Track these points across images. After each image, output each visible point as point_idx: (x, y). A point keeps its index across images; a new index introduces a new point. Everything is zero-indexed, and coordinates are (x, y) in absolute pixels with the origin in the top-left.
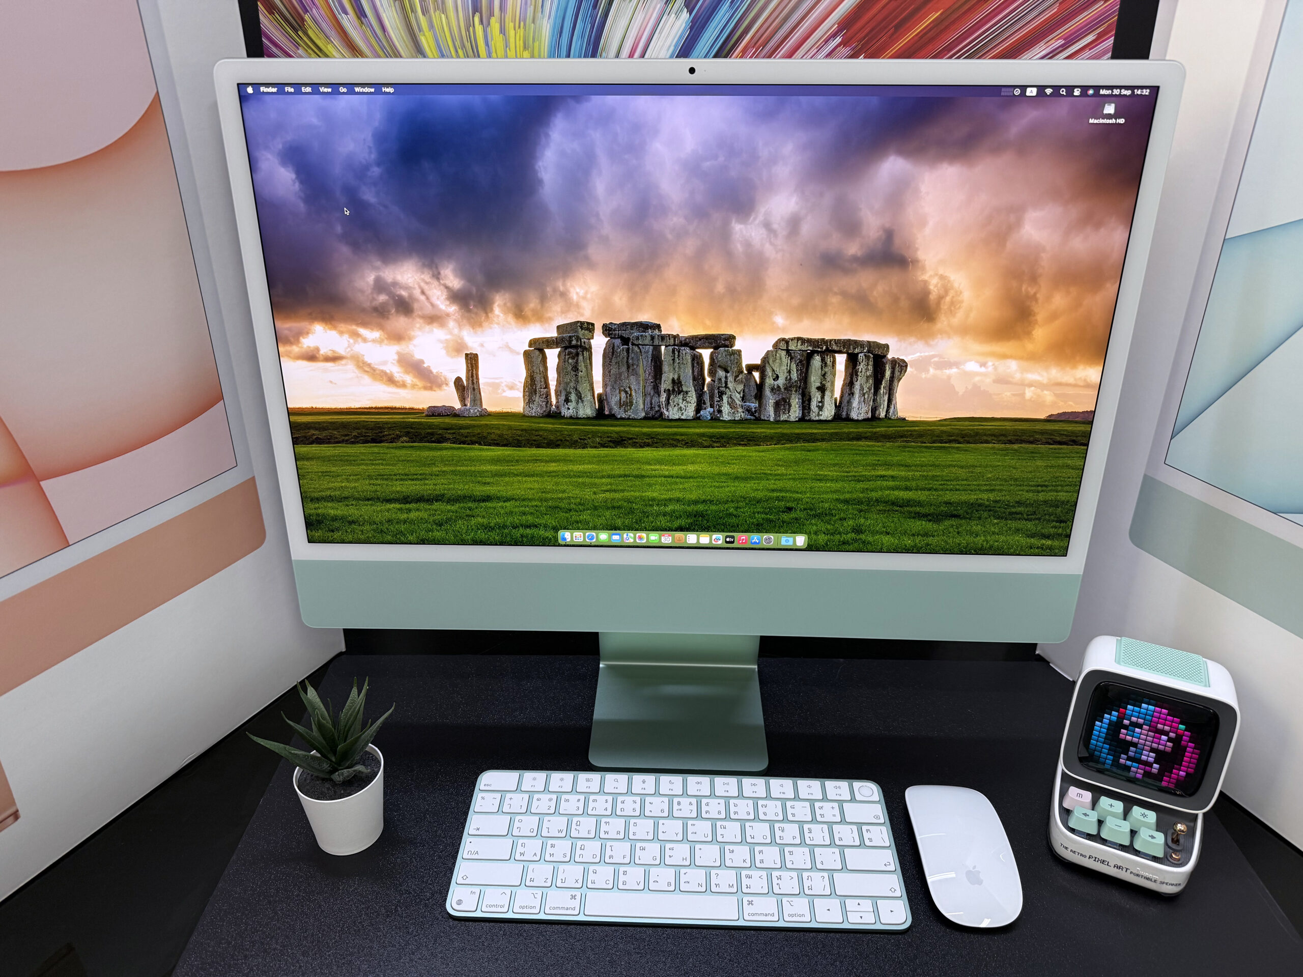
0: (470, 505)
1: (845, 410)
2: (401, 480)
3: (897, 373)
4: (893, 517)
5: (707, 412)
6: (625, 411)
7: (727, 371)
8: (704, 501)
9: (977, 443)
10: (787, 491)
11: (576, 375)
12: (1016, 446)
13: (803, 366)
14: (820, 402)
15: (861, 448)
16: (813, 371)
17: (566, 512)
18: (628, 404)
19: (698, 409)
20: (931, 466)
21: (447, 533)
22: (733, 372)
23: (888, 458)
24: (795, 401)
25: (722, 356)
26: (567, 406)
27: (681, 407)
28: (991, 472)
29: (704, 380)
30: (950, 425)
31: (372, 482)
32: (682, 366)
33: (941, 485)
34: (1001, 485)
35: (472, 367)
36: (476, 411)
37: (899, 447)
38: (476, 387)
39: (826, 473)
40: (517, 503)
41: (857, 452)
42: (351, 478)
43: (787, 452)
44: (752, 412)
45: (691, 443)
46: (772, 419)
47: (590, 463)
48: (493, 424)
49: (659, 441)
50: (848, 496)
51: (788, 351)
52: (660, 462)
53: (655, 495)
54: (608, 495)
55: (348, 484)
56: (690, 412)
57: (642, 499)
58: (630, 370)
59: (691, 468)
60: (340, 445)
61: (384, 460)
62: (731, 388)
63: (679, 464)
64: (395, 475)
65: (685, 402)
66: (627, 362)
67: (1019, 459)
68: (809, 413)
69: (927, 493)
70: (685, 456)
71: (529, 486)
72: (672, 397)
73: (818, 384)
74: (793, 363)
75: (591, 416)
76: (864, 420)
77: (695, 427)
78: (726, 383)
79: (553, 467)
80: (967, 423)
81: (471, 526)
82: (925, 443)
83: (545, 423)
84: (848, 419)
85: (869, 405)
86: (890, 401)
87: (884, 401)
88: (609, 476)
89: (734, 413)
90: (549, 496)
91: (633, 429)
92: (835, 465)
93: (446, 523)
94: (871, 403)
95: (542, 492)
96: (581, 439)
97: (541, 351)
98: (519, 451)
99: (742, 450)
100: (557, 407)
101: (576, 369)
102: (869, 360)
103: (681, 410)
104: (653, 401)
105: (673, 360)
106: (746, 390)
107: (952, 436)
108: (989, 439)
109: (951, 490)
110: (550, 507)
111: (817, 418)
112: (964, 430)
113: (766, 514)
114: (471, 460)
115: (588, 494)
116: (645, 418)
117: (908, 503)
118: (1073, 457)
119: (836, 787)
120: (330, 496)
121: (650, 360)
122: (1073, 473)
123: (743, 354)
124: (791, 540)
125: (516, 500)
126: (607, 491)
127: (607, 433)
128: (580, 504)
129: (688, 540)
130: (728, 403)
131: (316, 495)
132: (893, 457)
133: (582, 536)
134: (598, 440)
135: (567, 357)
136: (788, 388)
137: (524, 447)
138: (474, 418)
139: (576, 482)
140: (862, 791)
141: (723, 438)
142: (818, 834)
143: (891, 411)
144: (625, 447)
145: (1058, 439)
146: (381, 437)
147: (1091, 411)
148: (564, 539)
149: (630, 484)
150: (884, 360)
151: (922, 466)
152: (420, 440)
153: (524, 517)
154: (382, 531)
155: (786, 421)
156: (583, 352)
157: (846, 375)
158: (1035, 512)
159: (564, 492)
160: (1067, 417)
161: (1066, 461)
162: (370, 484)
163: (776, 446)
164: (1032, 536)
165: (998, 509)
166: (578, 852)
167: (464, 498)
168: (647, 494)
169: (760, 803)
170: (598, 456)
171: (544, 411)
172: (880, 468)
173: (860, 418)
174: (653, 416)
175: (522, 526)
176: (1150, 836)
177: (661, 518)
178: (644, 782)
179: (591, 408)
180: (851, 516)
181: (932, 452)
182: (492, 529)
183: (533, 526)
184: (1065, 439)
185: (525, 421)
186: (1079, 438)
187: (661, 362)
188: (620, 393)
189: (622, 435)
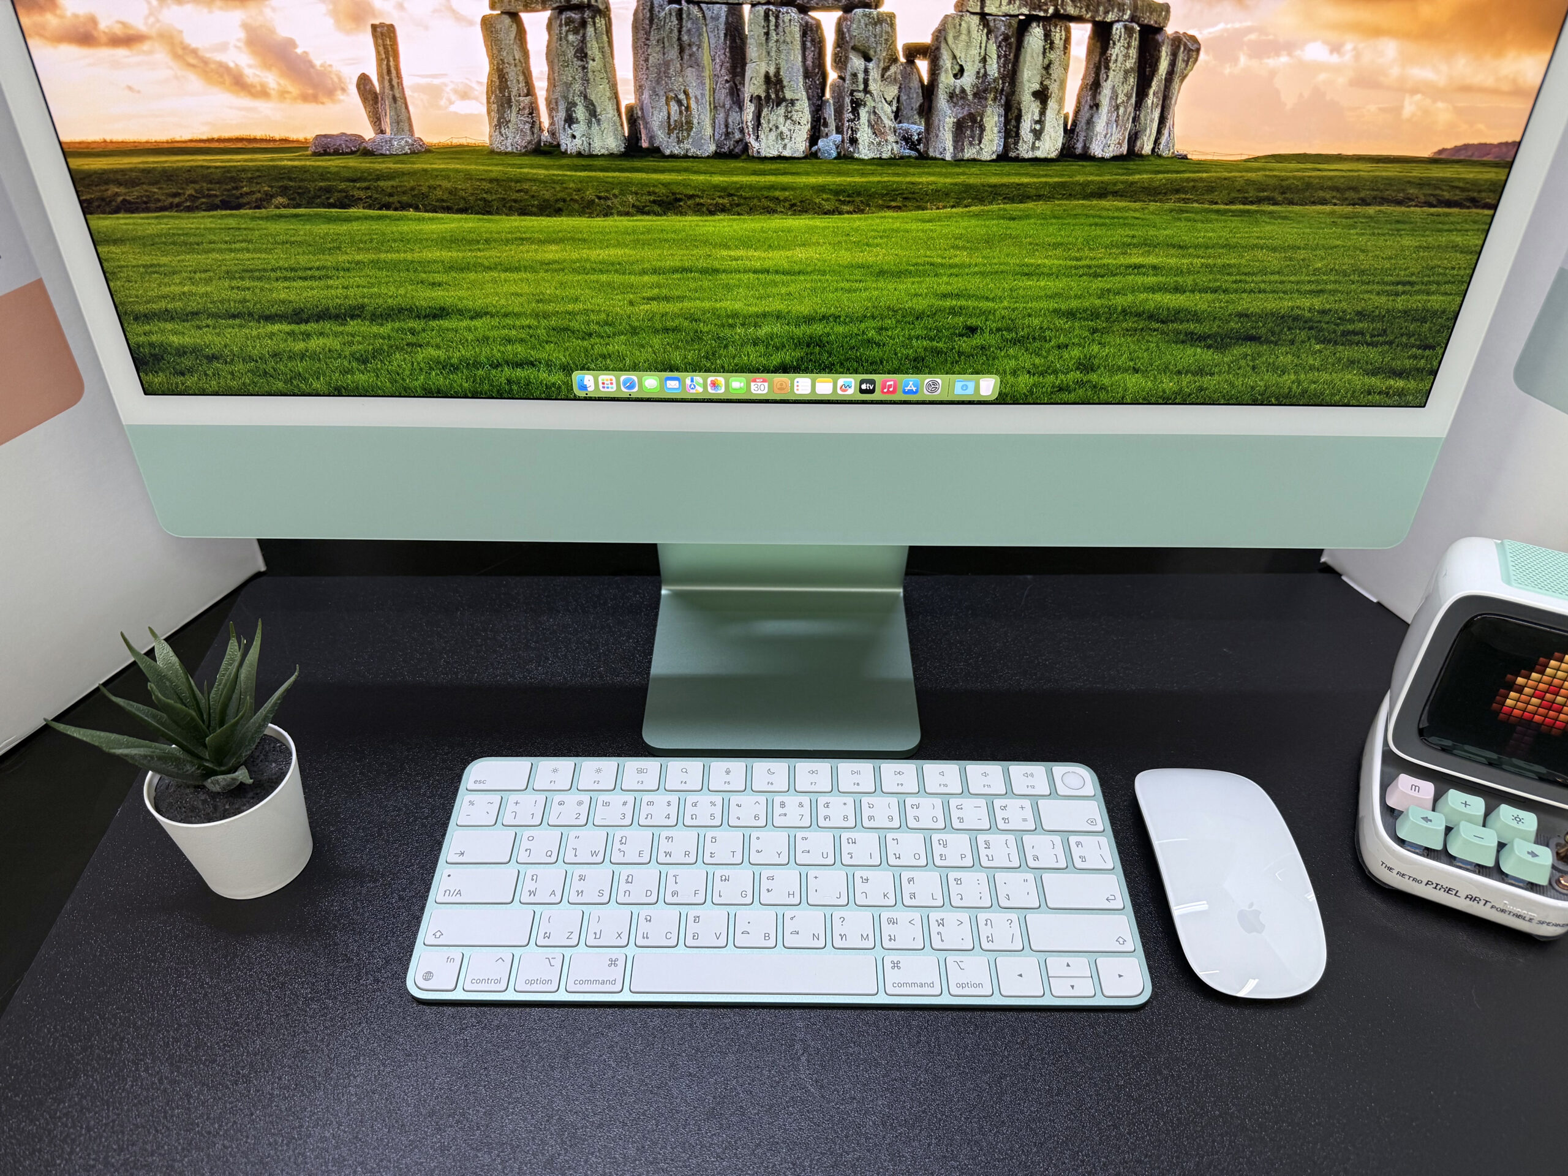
0: (412, 324)
1: (1081, 139)
2: (286, 279)
3: (1180, 64)
4: (1148, 341)
5: (829, 144)
6: (679, 142)
7: (868, 59)
8: (824, 318)
9: (1306, 204)
10: (969, 297)
11: (584, 68)
12: (1371, 210)
13: (1010, 48)
14: (1037, 122)
15: (1104, 213)
16: (1028, 58)
17: (583, 339)
18: (682, 127)
19: (813, 139)
20: (1223, 247)
21: (377, 376)
22: (879, 60)
23: (1151, 233)
24: (993, 119)
25: (858, 28)
26: (570, 132)
27: (782, 133)
28: (1323, 259)
29: (824, 76)
30: (1264, 169)
31: (234, 283)
32: (783, 47)
33: (1235, 282)
34: (1335, 282)
35: (387, 52)
36: (403, 143)
37: (1171, 211)
38: (397, 95)
39: (1039, 262)
40: (495, 322)
41: (1097, 220)
42: (198, 276)
43: (974, 222)
44: (913, 142)
45: (800, 206)
46: (948, 157)
47: (619, 245)
48: (436, 170)
49: (742, 201)
50: (1074, 304)
51: (983, 16)
52: (746, 242)
53: (738, 306)
54: (654, 306)
55: (194, 289)
56: (798, 145)
57: (714, 312)
58: (686, 57)
59: (800, 254)
60: (167, 213)
61: (250, 241)
62: (874, 92)
63: (779, 247)
64: (273, 270)
65: (789, 121)
66: (679, 39)
67: (1374, 234)
68: (1016, 143)
69: (1210, 296)
70: (789, 230)
71: (514, 289)
72: (765, 111)
73: (1036, 87)
74: (991, 42)
75: (615, 151)
76: (1115, 158)
77: (807, 174)
78: (866, 82)
79: (552, 252)
80: (1293, 166)
81: (418, 364)
82: (1216, 203)
83: (532, 166)
84: (1086, 156)
85: (1126, 129)
86: (1162, 120)
87: (1152, 121)
88: (655, 271)
89: (879, 144)
90: (550, 308)
91: (694, 177)
92: (1056, 246)
93: (374, 357)
94: (1129, 125)
95: (538, 302)
96: (600, 198)
97: (514, 16)
98: (489, 221)
99: (892, 218)
100: (553, 134)
101: (582, 54)
102: (1130, 37)
103: (783, 139)
104: (730, 121)
105: (767, 34)
106: (904, 98)
107: (1264, 190)
108: (1328, 196)
109: (1251, 291)
110: (554, 329)
111: (1030, 155)
112: (1287, 178)
113: (932, 339)
114: (404, 240)
115: (618, 305)
116: (717, 155)
117: (1177, 315)
118: (1467, 231)
119: (1026, 775)
120: (166, 310)
121: (722, 35)
122: (1461, 259)
123: (898, 22)
124: (971, 385)
125: (492, 316)
126: (653, 299)
127: (647, 185)
128: (606, 323)
129: (795, 388)
130: (870, 125)
131: (142, 308)
132: (1159, 229)
133: (614, 381)
134: (631, 199)
135: (564, 29)
136: (980, 94)
137: (498, 213)
138: (401, 158)
139: (597, 282)
140: (1067, 780)
141: (859, 194)
142: (1001, 849)
143: (1163, 140)
144: (682, 214)
145: (1447, 195)
146: (238, 198)
147: (1514, 143)
148: (584, 387)
149: (693, 285)
150: (1159, 38)
151: (1207, 248)
152: (308, 203)
153: (509, 348)
154: (265, 373)
155: (974, 160)
156: (593, 18)
157: (1087, 68)
158: (1385, 331)
159: (576, 300)
160: (1470, 153)
161: (1453, 238)
162: (233, 288)
163: (954, 210)
164: (1374, 373)
165: (1325, 326)
166: (624, 886)
167: (399, 312)
168: (723, 304)
169: (910, 801)
170: (634, 232)
171: (529, 142)
172: (1135, 251)
173: (1108, 155)
174: (731, 151)
175: (507, 363)
176: (1528, 853)
177: (749, 349)
178: (728, 772)
179: (615, 135)
180: (1076, 340)
181: (1226, 221)
182: (455, 368)
183: (526, 363)
184: (1458, 196)
185: (495, 161)
186: (1484, 195)
187: (743, 39)
188: (667, 104)
189: (675, 189)
